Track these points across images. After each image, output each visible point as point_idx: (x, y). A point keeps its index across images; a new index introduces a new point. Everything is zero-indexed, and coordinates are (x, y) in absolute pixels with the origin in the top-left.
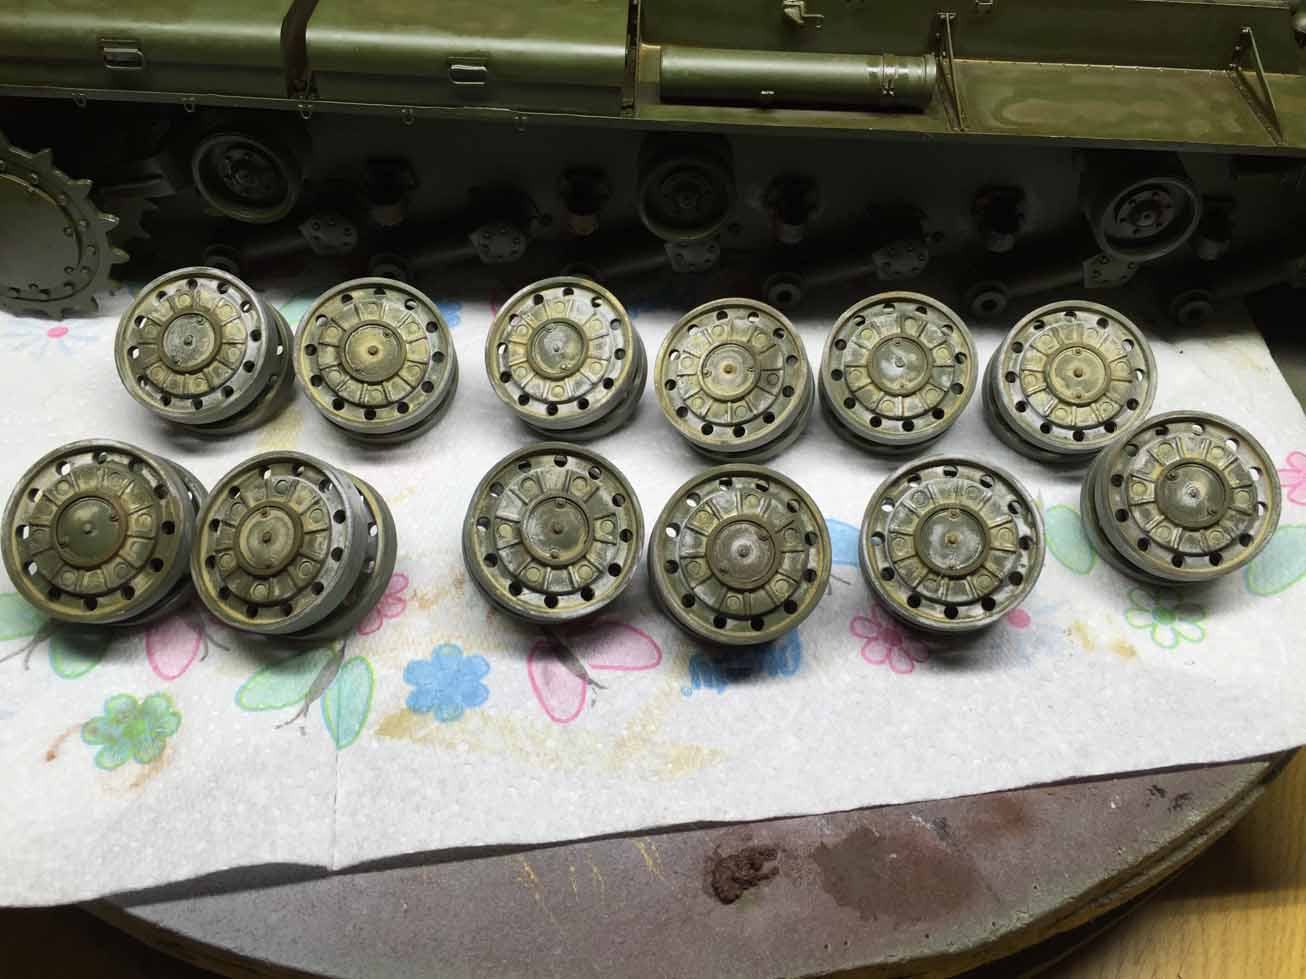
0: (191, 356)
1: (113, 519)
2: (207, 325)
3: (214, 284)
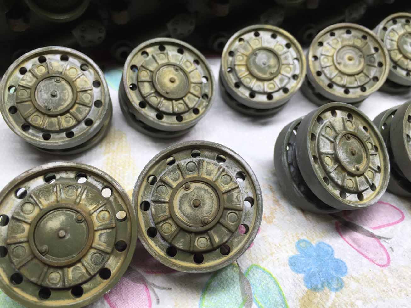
0: (59, 105)
1: (79, 221)
2: (63, 82)
3: (58, 57)
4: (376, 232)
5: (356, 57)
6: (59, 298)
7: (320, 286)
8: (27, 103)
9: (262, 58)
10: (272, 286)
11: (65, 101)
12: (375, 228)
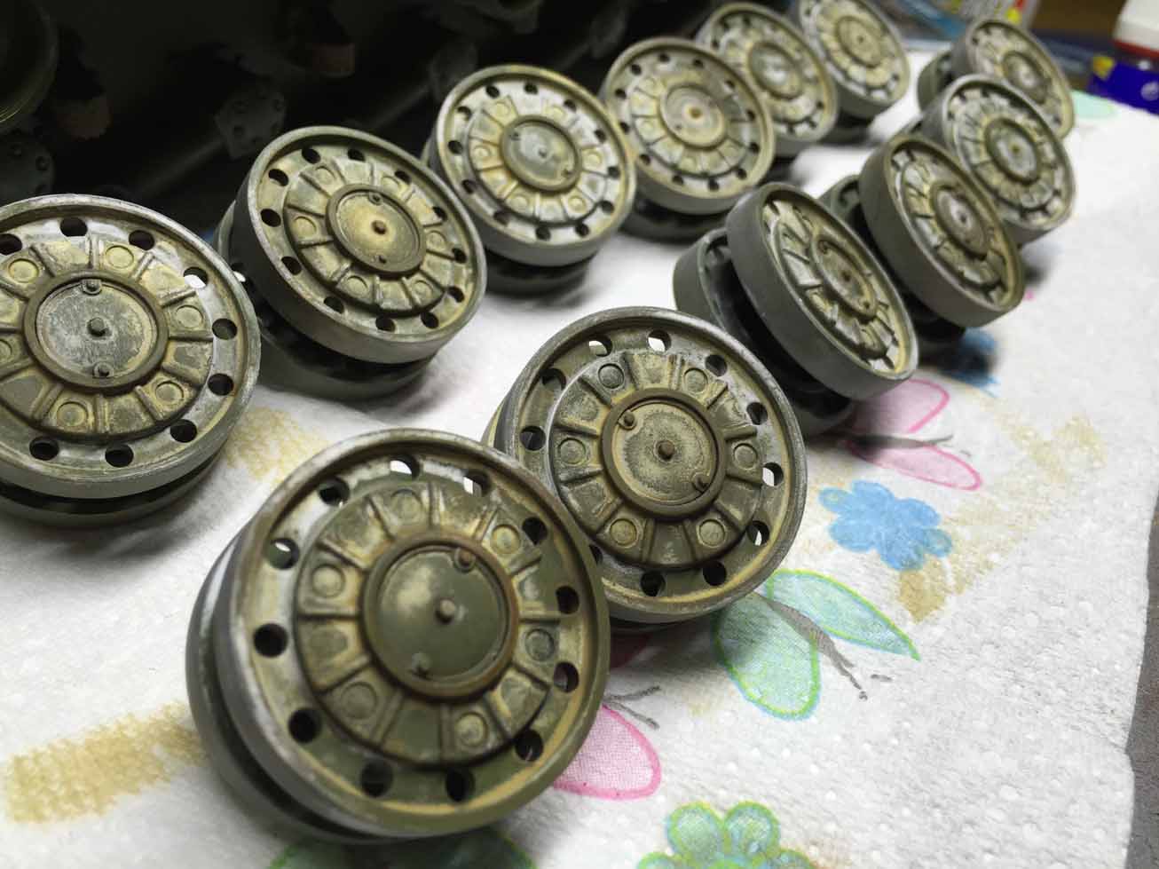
4: (921, 436)
5: (703, 107)
6: (497, 781)
7: (915, 557)
8: (23, 375)
9: (531, 142)
10: (837, 596)
11: (139, 339)
12: (915, 428)
